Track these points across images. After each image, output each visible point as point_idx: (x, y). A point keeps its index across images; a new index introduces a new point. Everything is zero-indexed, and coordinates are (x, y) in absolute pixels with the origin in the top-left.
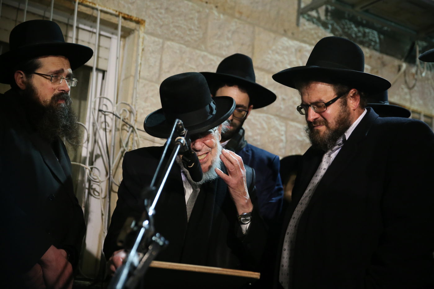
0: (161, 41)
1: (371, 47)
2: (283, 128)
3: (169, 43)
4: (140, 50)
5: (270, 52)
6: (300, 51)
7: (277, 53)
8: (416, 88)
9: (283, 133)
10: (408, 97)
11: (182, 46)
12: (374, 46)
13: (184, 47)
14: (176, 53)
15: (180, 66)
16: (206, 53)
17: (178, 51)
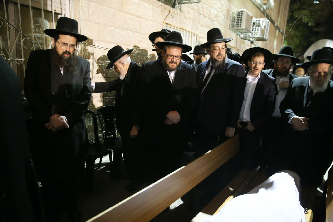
0: (88, 2)
1: (162, 2)
2: (133, 36)
3: (91, 3)
4: (81, 8)
5: (129, 5)
6: (139, 4)
7: (131, 5)
8: (174, 17)
9: (133, 38)
10: (172, 21)
11: (96, 4)
12: (163, 1)
13: (97, 4)
14: (94, 7)
15: (96, 13)
16: (105, 7)
17: (95, 7)
